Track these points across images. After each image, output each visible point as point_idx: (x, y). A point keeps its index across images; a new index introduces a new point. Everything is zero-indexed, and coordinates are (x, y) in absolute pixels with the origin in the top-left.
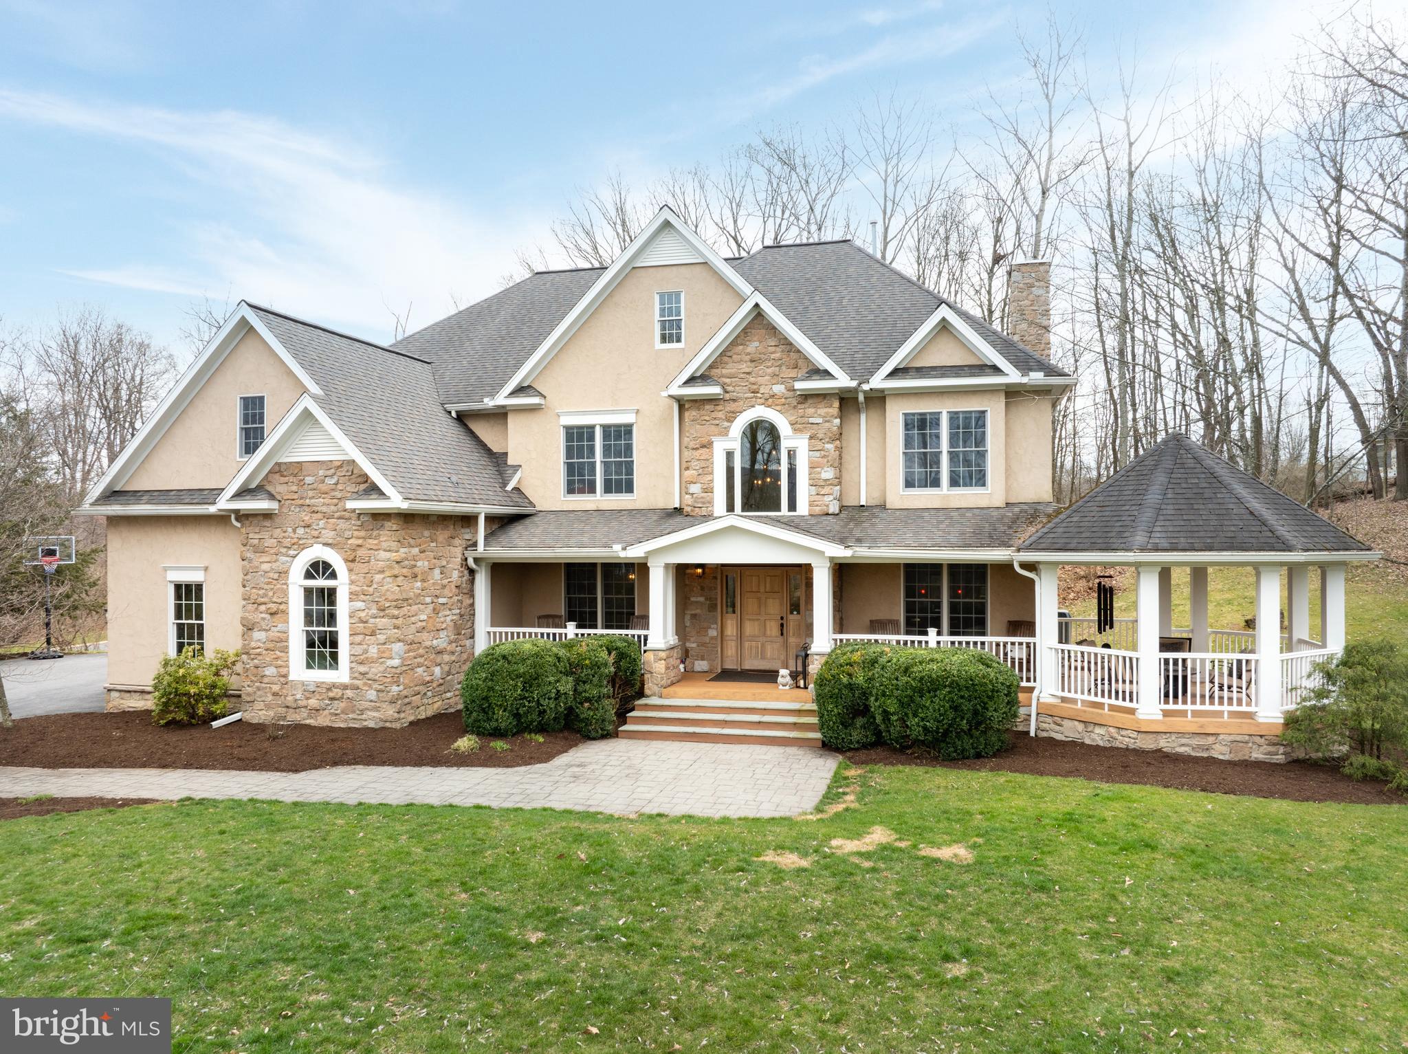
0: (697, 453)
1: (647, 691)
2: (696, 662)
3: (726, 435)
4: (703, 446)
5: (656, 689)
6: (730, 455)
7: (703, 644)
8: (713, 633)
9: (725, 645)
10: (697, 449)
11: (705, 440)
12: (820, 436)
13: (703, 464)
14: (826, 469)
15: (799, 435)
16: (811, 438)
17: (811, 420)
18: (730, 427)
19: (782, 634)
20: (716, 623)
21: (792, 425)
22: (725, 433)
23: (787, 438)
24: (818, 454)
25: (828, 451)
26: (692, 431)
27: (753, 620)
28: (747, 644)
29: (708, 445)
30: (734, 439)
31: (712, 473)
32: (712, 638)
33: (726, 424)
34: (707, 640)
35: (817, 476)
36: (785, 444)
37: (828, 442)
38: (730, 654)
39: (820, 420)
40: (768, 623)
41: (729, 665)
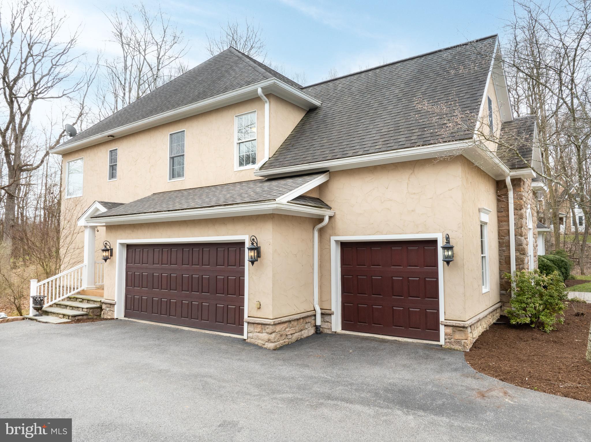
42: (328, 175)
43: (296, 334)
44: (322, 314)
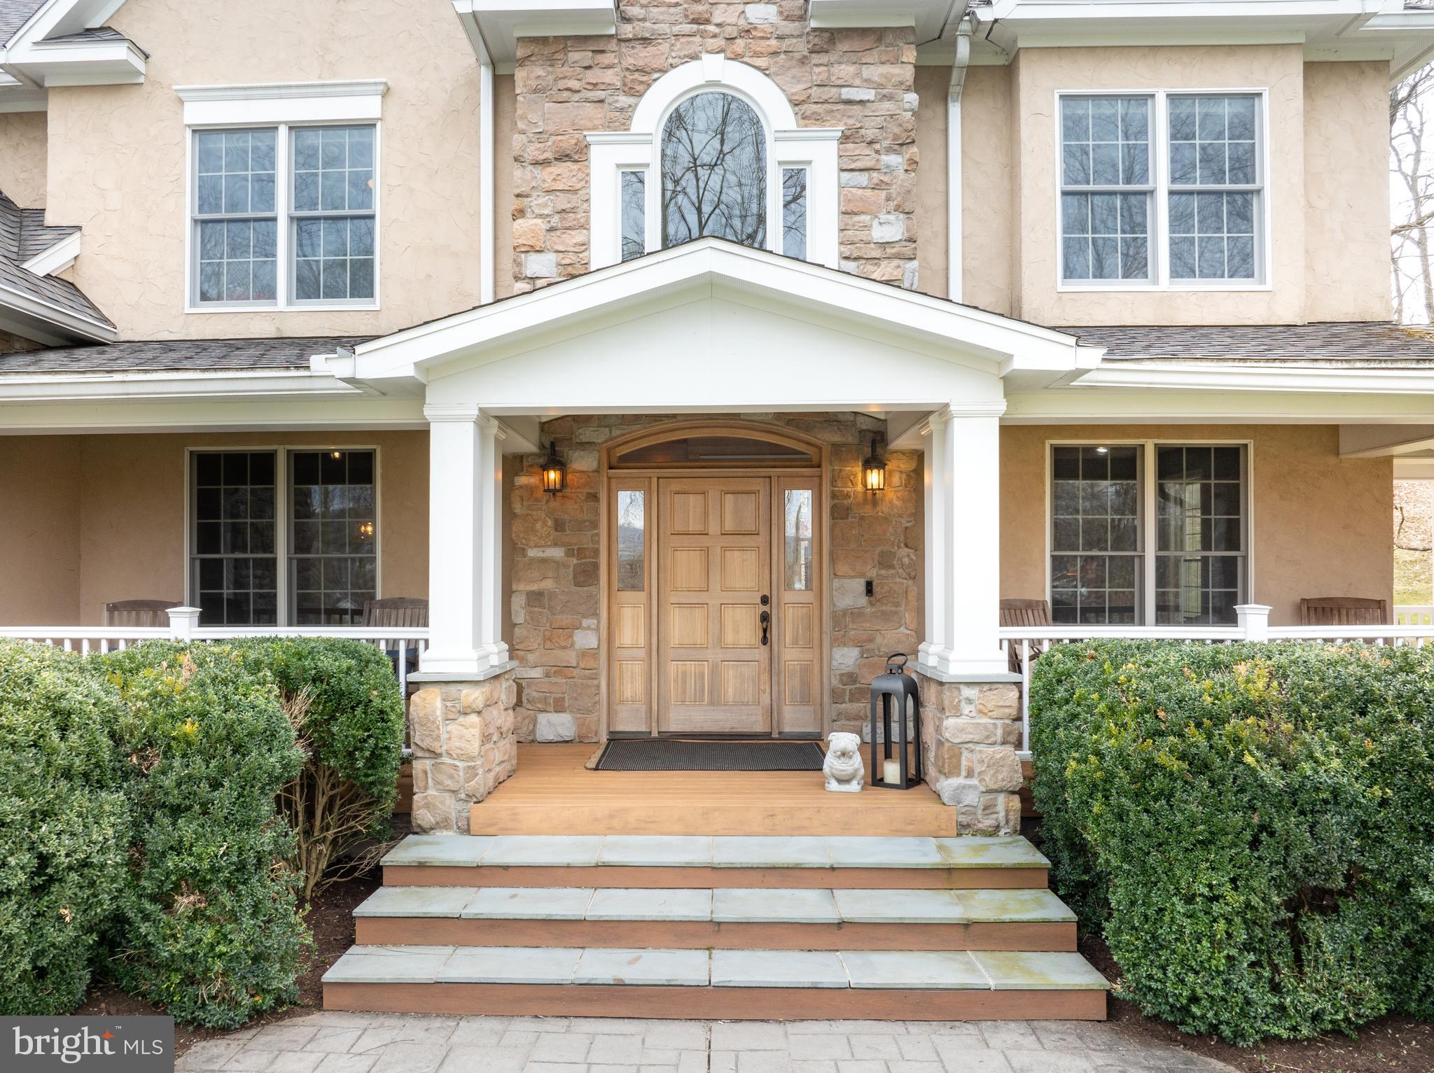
0: (547, 174)
1: (421, 815)
2: (543, 718)
3: (625, 126)
4: (563, 157)
5: (450, 806)
6: (633, 178)
7: (562, 670)
8: (586, 639)
9: (616, 673)
10: (545, 163)
11: (567, 142)
12: (870, 133)
13: (563, 202)
14: (883, 217)
15: (815, 130)
16: (845, 138)
17: (847, 93)
18: (633, 108)
19: (765, 640)
20: (595, 615)
21: (795, 104)
22: (621, 121)
23: (783, 136)
24: (863, 179)
25: (890, 170)
26: (533, 117)
27: (691, 605)
28: (673, 668)
29: (575, 155)
30: (645, 140)
31: (585, 226)
32: (584, 654)
33: (624, 100)
34: (571, 657)
35: (862, 235)
36: (777, 153)
37: (889, 150)
38: (628, 693)
39: (869, 94)
40: (729, 613)
41: (629, 722)
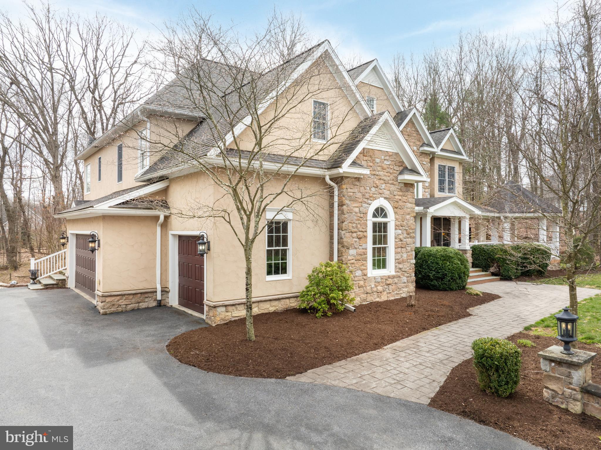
39: (425, 163)
42: (168, 182)
43: (132, 305)
44: (162, 291)
